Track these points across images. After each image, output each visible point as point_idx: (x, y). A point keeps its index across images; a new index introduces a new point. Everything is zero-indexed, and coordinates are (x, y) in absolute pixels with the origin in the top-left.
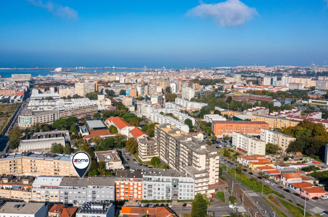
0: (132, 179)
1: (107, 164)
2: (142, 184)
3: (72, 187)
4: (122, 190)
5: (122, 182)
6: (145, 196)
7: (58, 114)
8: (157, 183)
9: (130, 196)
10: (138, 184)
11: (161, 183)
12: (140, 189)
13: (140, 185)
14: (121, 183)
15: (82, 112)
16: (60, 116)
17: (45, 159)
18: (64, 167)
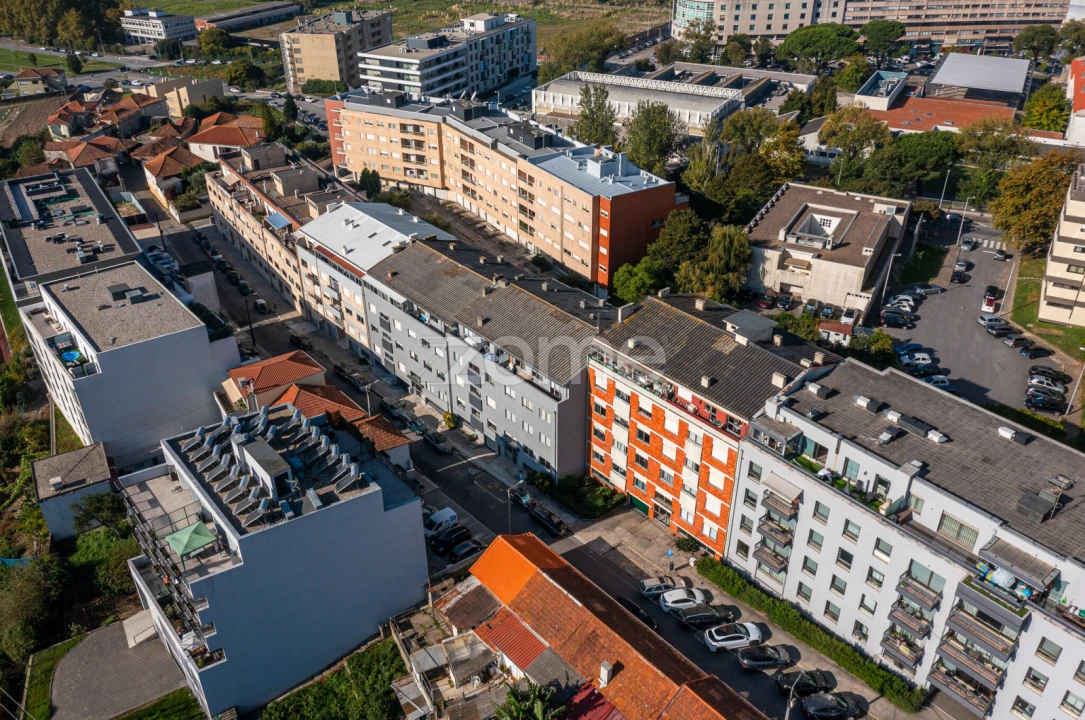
0: (685, 393)
1: (772, 256)
2: (732, 456)
3: (401, 299)
4: (620, 434)
5: (625, 386)
6: (743, 548)
7: (836, 5)
8: (841, 508)
9: (659, 490)
10: (708, 443)
11: (871, 527)
12: (717, 478)
13: (720, 452)
14: (619, 386)
15: (969, 11)
16: (849, 16)
17: (501, 146)
18: (545, 205)
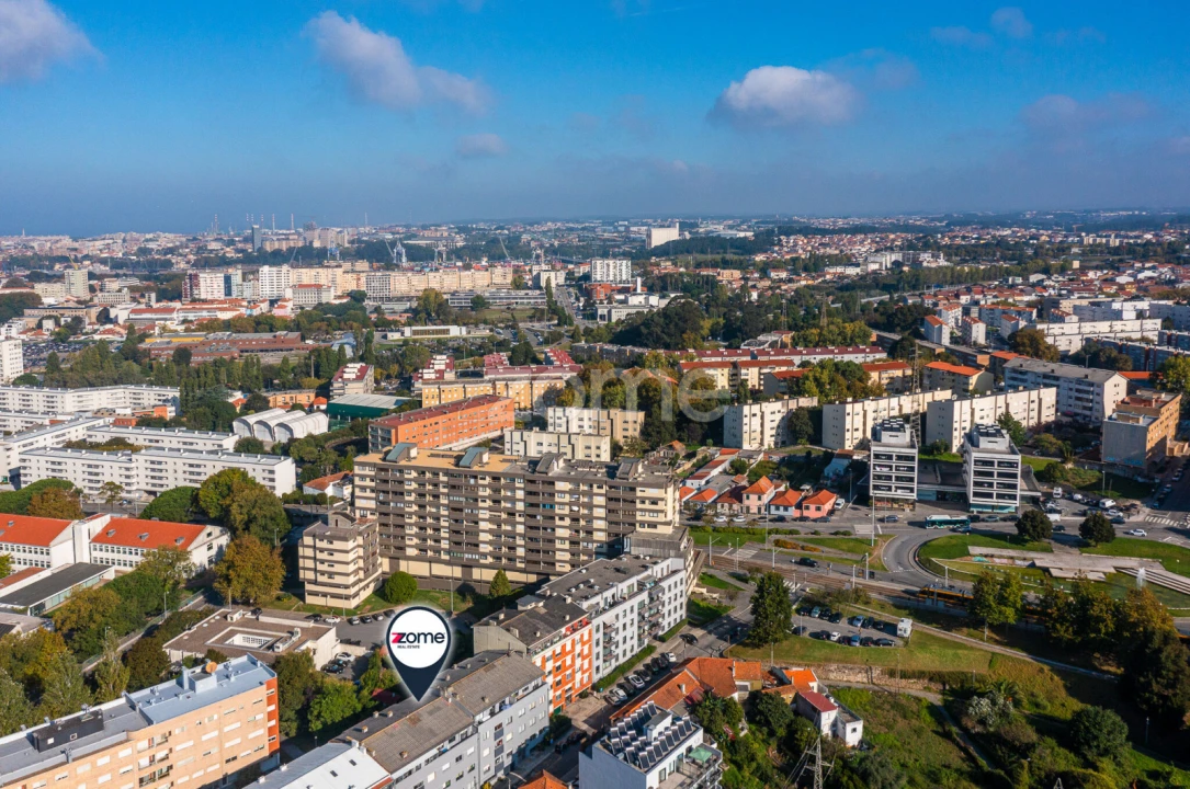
2: (590, 632)
3: (435, 751)
4: (549, 680)
5: (548, 653)
6: (597, 669)
9: (567, 687)
11: (628, 605)
12: (586, 650)
18: (191, 743)
